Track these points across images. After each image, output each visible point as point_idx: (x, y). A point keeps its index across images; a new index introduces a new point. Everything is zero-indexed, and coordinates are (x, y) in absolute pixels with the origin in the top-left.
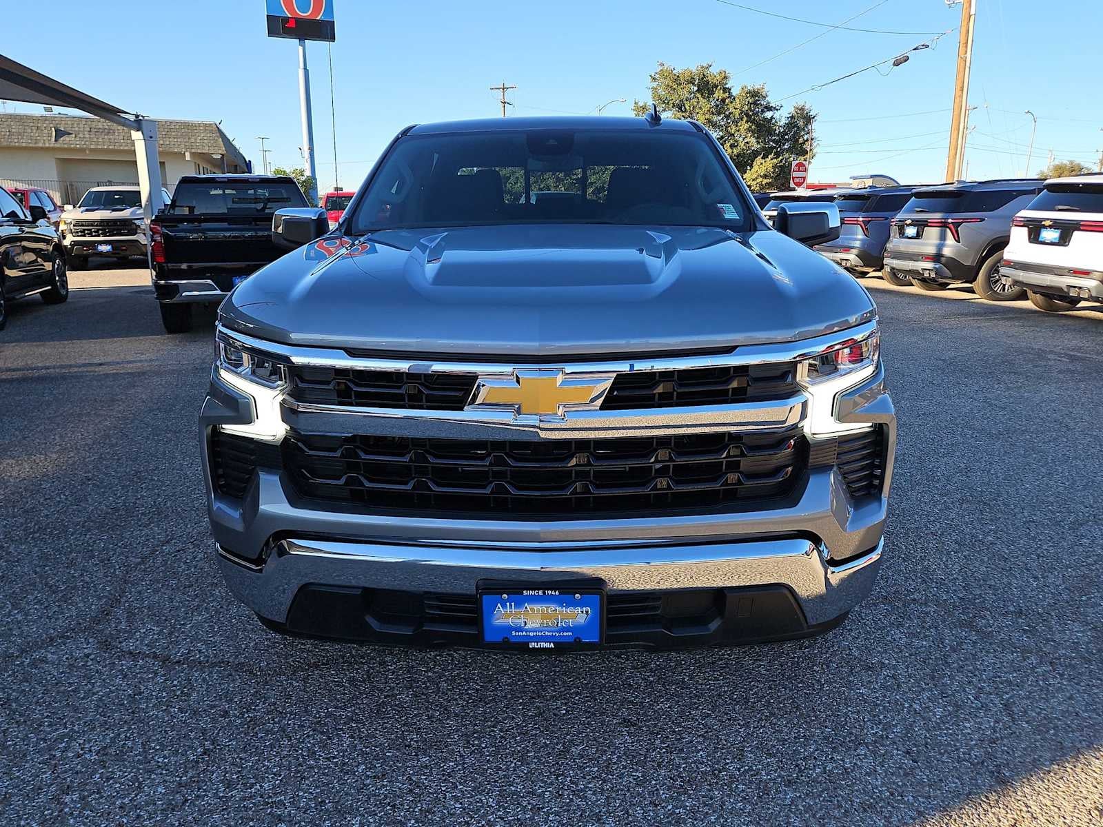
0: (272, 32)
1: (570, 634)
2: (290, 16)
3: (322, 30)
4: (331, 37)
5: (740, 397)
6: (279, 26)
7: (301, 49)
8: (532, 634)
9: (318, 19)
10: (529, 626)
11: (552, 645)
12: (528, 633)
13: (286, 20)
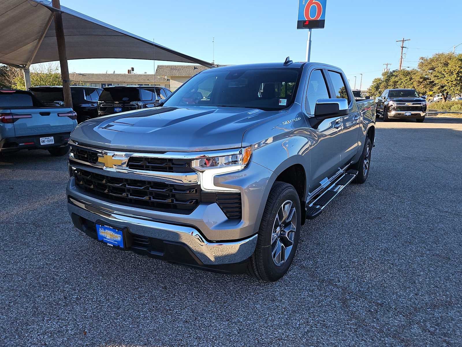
0: (299, 27)
1: (117, 243)
2: (307, 20)
3: (319, 24)
4: (323, 27)
5: (171, 170)
6: (302, 25)
7: (309, 32)
8: (108, 240)
9: (318, 19)
10: (107, 238)
11: (112, 246)
12: (107, 240)
13: (305, 22)
